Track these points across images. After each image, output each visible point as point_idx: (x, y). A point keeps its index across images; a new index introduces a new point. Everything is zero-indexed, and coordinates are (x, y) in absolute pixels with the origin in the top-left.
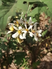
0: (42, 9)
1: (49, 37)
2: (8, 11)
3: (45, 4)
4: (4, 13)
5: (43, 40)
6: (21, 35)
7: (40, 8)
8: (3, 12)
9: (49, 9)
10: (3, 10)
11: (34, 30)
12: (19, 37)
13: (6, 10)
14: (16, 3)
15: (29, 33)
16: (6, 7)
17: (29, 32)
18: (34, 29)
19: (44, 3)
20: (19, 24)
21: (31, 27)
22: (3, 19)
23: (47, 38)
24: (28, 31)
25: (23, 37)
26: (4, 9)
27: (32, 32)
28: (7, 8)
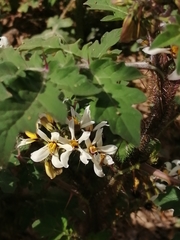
0: (104, 113)
1: (138, 167)
2: (20, 116)
3: (113, 100)
4: (10, 121)
5: (121, 173)
6: (57, 154)
7: (101, 109)
8: (7, 118)
9: (122, 116)
10: (8, 113)
11: (96, 145)
12: (50, 161)
13: (16, 112)
14: (43, 91)
15: (79, 153)
16: (15, 105)
17: (80, 149)
18: (94, 143)
19: (113, 97)
20: (54, 124)
21: (85, 136)
22: (6, 135)
23: (132, 168)
24: (76, 147)
25: (61, 162)
26: (10, 109)
27: (87, 150)
28: (18, 109)
